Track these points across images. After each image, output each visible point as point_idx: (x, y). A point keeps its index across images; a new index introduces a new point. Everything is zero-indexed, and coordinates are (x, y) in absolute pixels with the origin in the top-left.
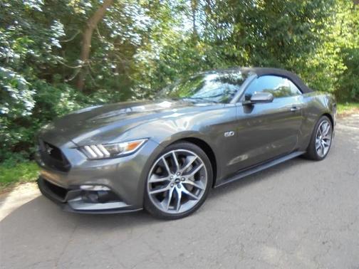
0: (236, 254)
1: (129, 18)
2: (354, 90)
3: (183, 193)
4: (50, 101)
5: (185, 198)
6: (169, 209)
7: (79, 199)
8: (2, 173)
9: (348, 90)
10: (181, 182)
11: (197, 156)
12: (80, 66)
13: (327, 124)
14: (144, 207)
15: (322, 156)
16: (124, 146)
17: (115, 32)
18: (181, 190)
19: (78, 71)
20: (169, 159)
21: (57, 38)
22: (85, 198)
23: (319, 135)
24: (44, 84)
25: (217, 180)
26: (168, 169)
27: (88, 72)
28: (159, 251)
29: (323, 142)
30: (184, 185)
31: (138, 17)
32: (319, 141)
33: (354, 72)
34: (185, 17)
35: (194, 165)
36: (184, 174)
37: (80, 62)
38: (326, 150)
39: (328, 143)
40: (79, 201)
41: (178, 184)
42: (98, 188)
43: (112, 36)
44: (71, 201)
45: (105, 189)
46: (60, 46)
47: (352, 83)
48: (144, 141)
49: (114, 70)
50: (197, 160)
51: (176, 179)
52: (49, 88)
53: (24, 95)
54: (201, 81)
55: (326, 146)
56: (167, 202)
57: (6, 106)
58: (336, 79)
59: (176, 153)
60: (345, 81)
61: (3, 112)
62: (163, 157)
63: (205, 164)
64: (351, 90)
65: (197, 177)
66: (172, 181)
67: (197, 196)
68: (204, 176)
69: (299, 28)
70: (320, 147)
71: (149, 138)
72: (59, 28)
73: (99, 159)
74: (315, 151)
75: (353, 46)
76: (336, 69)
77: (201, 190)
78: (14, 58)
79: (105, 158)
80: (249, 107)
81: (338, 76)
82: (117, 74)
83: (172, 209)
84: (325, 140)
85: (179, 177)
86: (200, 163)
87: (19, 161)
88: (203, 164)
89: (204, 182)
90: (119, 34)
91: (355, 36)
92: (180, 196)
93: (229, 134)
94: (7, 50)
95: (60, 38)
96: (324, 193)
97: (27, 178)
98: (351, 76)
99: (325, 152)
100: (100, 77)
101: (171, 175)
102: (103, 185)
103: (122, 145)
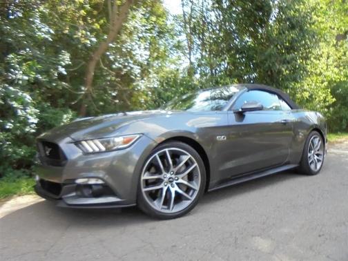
0: (230, 245)
1: (129, 52)
2: (344, 122)
3: (176, 192)
4: (53, 122)
5: (179, 198)
6: (162, 208)
7: (74, 194)
8: (2, 186)
9: (339, 121)
10: (175, 182)
11: (190, 156)
12: (83, 93)
13: (318, 139)
14: (137, 203)
15: (316, 171)
16: (119, 140)
17: (117, 64)
18: (174, 189)
19: (80, 97)
20: (163, 157)
21: (63, 67)
22: (79, 193)
23: (310, 150)
24: (48, 106)
25: (211, 183)
26: (162, 166)
27: (90, 99)
28: (151, 243)
29: (316, 157)
30: (178, 184)
31: (138, 51)
32: (312, 156)
33: (342, 105)
34: (181, 54)
35: (187, 165)
36: (177, 173)
37: (83, 88)
38: (319, 166)
39: (321, 158)
40: (73, 196)
41: (172, 183)
42: (92, 182)
43: (114, 66)
44: (66, 196)
45: (100, 182)
46: (65, 73)
47: (342, 114)
48: (138, 136)
49: (115, 98)
50: (190, 159)
51: (170, 178)
52: (53, 111)
53: (28, 111)
54: (192, 102)
55: (319, 161)
56: (160, 202)
57: (11, 123)
58: (326, 110)
59: (169, 151)
60: (335, 113)
61: (8, 127)
62: (156, 154)
63: (198, 164)
64: (341, 121)
65: (190, 177)
66: (166, 180)
67: (191, 196)
68: (198, 176)
69: (286, 59)
70: (312, 162)
71: (143, 134)
72: (66, 58)
73: (94, 153)
74: (308, 166)
75: (340, 79)
76: (325, 101)
77: (194, 190)
78: (22, 80)
79: (100, 152)
80: (241, 115)
81: (328, 107)
82: (117, 101)
83: (165, 209)
84: (318, 155)
85: (173, 176)
86: (193, 163)
87: (19, 177)
88: (196, 164)
89: (197, 183)
90: (120, 66)
91: (340, 70)
92: (173, 195)
93: (221, 138)
94: (17, 72)
95: (66, 67)
96: (319, 198)
97: (25, 191)
98: (340, 108)
99: (318, 167)
100: (101, 103)
101: (164, 173)
102: (98, 178)
103: (117, 140)
